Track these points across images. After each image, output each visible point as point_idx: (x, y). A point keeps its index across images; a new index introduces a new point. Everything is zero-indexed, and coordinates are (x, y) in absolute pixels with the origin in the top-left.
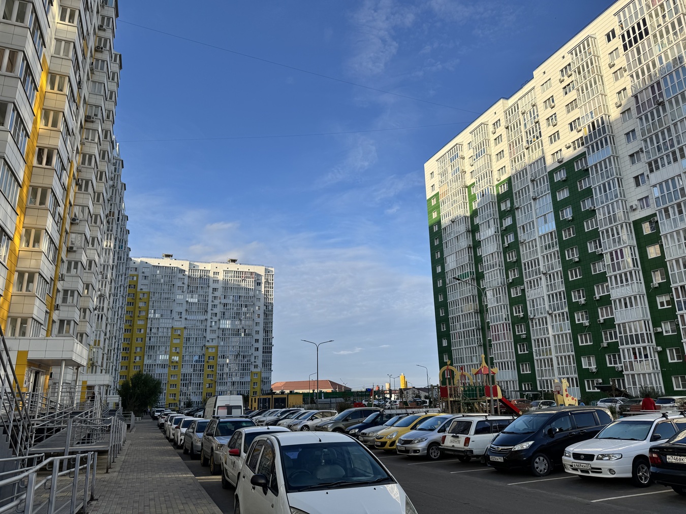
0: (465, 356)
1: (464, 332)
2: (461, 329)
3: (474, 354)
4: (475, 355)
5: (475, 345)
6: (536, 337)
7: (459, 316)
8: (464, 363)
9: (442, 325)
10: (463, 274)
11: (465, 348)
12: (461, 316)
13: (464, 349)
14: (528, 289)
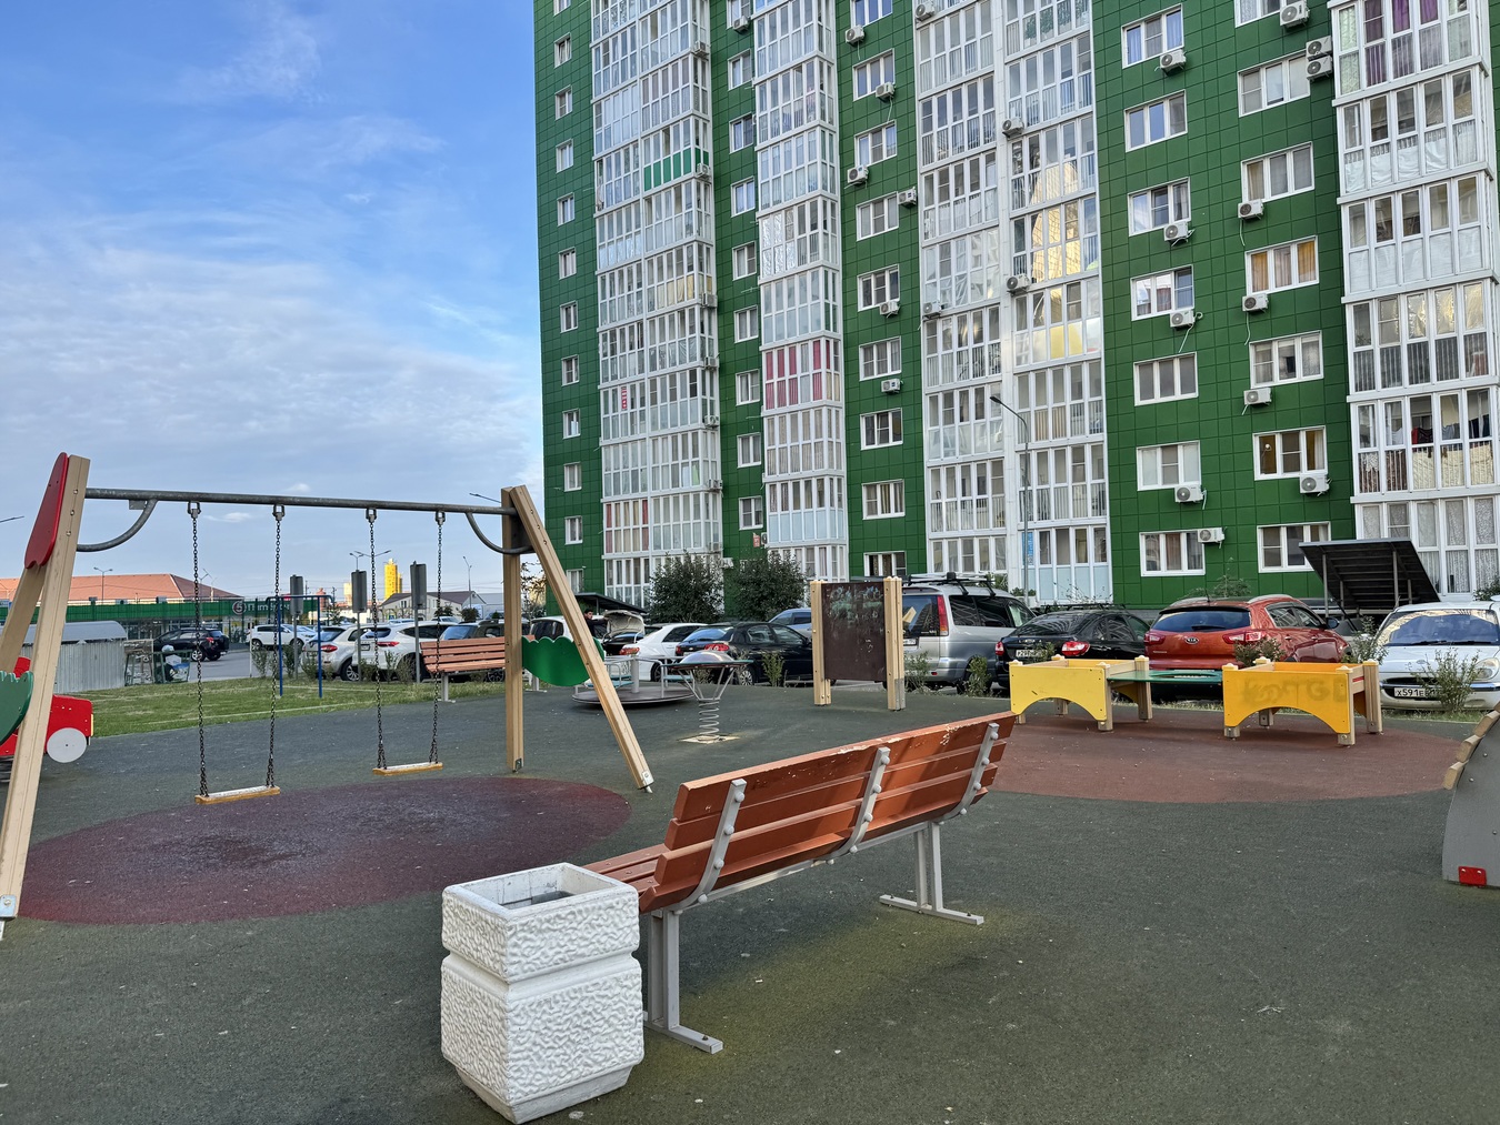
0: (650, 465)
1: (653, 382)
2: (642, 370)
3: (685, 455)
4: (691, 459)
5: (694, 426)
6: (943, 386)
7: (640, 324)
8: (644, 489)
9: (564, 366)
10: (667, 161)
11: (655, 440)
12: (646, 325)
13: (649, 442)
14: (930, 201)
